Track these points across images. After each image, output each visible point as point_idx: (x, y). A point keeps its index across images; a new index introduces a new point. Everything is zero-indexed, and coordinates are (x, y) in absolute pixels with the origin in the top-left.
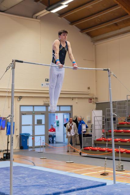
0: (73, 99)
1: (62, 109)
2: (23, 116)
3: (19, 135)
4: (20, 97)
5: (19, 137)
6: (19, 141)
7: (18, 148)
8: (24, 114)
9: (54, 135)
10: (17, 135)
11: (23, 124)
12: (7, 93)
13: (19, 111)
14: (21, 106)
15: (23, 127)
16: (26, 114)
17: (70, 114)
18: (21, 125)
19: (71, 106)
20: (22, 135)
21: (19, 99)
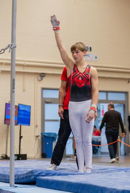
0: (129, 82)
1: (111, 97)
2: (47, 106)
3: (40, 135)
4: (42, 75)
5: (40, 138)
6: (40, 144)
7: (39, 155)
8: (48, 103)
9: (99, 140)
10: (37, 135)
11: (46, 118)
12: (21, 68)
13: (40, 97)
14: (43, 89)
15: (47, 123)
16: (51, 103)
17: (124, 106)
18: (43, 120)
19: (126, 93)
20: (45, 136)
21: (40, 78)
